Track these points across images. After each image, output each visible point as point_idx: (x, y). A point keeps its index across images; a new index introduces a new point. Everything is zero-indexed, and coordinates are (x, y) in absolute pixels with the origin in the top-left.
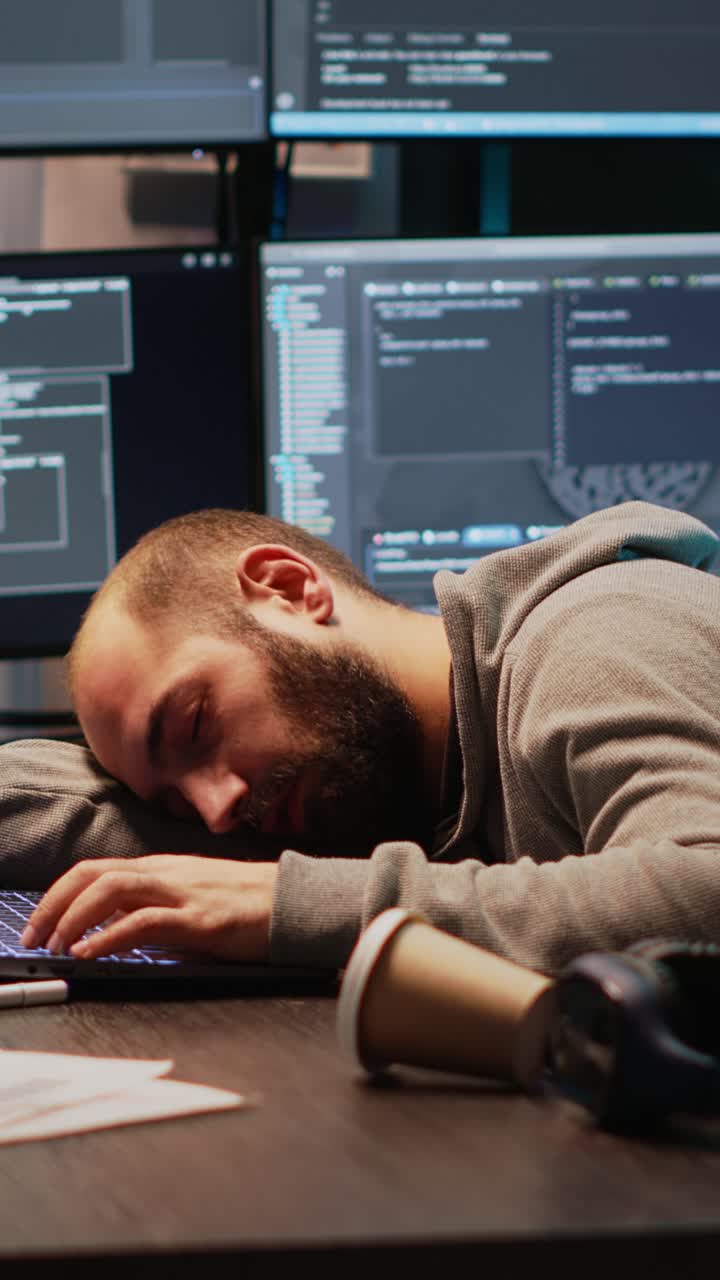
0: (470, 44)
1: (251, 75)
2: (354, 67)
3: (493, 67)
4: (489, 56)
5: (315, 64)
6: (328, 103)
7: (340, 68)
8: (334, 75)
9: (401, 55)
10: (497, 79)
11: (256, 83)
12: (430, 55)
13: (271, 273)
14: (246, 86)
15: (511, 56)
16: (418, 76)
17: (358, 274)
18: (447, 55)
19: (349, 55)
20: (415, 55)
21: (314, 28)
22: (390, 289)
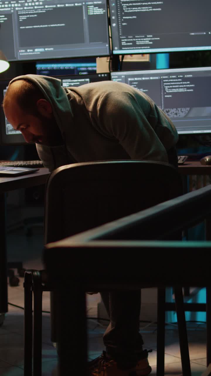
0: (146, 37)
1: (106, 44)
2: (127, 42)
3: (150, 41)
4: (149, 39)
5: (120, 42)
6: (123, 48)
7: (125, 42)
8: (123, 44)
9: (134, 40)
10: (151, 43)
11: (107, 45)
12: (140, 39)
13: (112, 77)
14: (106, 46)
15: (153, 39)
16: (138, 43)
17: (127, 77)
18: (142, 39)
19: (126, 40)
20: (137, 40)
21: (119, 36)
22: (133, 79)
